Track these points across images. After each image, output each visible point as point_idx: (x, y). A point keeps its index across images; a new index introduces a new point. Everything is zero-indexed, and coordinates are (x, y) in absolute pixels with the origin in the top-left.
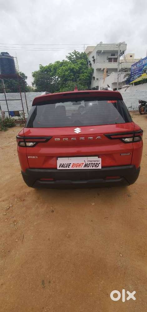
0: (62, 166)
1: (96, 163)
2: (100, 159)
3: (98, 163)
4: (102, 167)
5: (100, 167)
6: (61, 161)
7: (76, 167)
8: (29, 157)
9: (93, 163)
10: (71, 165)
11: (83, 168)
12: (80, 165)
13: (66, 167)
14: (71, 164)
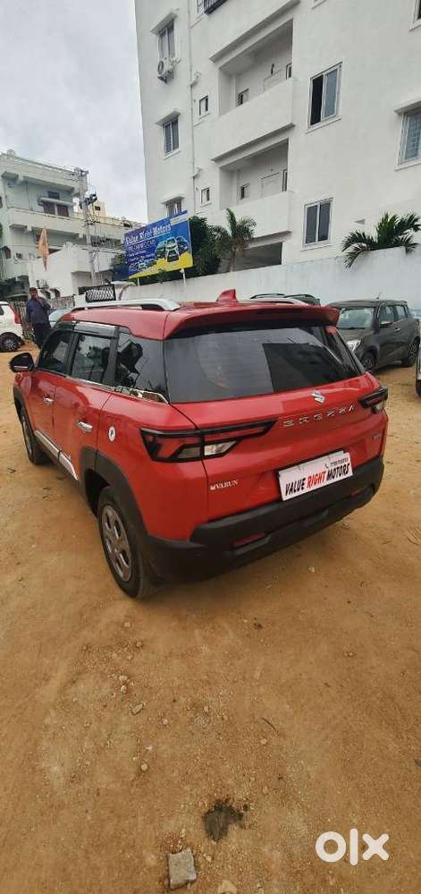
0: (291, 490)
1: (343, 465)
2: (347, 455)
3: (346, 464)
4: (354, 470)
5: (350, 474)
6: (287, 478)
7: (315, 484)
8: (213, 488)
9: (339, 465)
10: (306, 482)
11: (326, 483)
12: (320, 478)
13: (298, 490)
14: (304, 479)
